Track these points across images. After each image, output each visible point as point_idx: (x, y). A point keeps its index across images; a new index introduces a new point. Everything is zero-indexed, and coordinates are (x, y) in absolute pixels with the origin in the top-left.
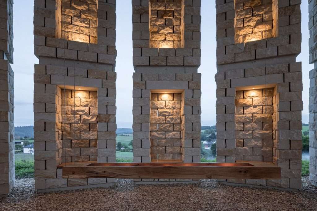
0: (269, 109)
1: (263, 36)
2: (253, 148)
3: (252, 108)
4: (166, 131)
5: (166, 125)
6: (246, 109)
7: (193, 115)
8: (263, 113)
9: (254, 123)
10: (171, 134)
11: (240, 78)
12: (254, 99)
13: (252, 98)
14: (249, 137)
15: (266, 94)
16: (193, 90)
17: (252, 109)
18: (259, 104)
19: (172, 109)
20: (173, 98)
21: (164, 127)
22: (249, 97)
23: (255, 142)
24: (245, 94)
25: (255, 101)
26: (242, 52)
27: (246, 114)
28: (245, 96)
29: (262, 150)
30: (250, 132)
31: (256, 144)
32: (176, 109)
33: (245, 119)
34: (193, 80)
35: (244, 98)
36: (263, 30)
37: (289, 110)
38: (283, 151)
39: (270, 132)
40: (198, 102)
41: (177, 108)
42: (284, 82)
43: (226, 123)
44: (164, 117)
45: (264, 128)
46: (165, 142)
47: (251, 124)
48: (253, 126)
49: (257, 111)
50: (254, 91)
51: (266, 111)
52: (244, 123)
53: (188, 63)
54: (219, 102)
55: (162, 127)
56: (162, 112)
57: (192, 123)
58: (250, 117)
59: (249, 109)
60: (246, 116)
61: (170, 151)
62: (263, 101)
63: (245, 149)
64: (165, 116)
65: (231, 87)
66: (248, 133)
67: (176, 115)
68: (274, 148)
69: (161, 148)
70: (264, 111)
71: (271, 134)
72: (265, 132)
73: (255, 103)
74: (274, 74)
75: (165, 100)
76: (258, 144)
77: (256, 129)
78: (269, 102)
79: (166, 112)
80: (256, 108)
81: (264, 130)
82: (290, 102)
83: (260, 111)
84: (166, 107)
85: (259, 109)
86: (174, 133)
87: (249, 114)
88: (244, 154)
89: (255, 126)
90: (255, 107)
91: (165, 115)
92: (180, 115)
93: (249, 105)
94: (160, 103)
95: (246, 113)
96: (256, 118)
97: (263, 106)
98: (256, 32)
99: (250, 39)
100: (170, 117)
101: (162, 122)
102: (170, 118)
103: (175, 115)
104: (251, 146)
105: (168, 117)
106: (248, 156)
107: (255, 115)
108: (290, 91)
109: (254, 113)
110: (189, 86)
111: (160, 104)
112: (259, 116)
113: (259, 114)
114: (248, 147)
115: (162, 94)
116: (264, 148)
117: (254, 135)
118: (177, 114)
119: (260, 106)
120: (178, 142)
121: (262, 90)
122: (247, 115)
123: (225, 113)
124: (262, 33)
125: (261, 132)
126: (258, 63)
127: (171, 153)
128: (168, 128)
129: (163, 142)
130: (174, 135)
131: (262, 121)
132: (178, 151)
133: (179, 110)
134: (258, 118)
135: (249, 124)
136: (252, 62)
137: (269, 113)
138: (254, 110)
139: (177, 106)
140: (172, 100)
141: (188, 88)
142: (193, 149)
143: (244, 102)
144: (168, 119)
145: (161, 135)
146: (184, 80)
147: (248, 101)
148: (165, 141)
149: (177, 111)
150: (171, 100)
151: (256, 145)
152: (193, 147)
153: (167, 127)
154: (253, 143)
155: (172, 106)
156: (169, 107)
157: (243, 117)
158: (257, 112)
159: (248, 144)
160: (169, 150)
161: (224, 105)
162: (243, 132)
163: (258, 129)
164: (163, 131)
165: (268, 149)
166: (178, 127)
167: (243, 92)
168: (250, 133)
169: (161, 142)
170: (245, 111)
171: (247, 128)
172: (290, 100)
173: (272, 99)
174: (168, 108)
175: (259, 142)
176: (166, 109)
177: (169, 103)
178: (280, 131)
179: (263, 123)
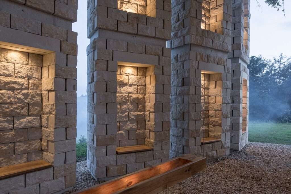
0: (143, 89)
1: (139, 11)
2: (128, 131)
3: (128, 86)
4: (15, 116)
5: (14, 106)
6: (122, 88)
7: (67, 92)
8: (137, 93)
9: (130, 104)
10: (24, 120)
11: (123, 51)
12: (130, 77)
13: (128, 76)
14: (125, 120)
15: (140, 73)
16: (67, 55)
17: (128, 88)
18: (135, 83)
19: (27, 78)
20: (28, 60)
21: (12, 109)
22: (125, 73)
23: (131, 125)
24: (121, 70)
25: (130, 79)
26: (125, 22)
27: (122, 93)
28: (121, 72)
29: (137, 132)
30: (126, 113)
31: (131, 126)
32: (34, 79)
33: (122, 99)
34: (67, 41)
35: (120, 74)
36: (138, 4)
37: (162, 93)
38: (158, 133)
39: (143, 113)
40: (74, 73)
41: (34, 77)
42: (159, 65)
43: (107, 104)
44: (11, 93)
45: (138, 110)
46: (15, 135)
47: (127, 105)
48: (129, 107)
49: (133, 90)
50: (130, 68)
51: (140, 91)
52: (120, 103)
53: (61, 13)
54: (99, 77)
55: (7, 110)
56: (8, 82)
57: (66, 103)
58: (127, 97)
59: (125, 87)
60: (122, 95)
61: (22, 149)
62: (138, 80)
63: (121, 133)
64: (13, 89)
65: (113, 60)
66: (124, 115)
67: (33, 89)
68: (146, 130)
69: (5, 146)
70: (139, 91)
71: (144, 115)
72: (139, 113)
73: (130, 82)
74: (152, 54)
75: (13, 61)
76: (133, 127)
77: (131, 110)
78: (142, 82)
79: (15, 83)
80: (131, 87)
81: (138, 112)
82: (163, 85)
83: (135, 91)
84: (16, 75)
85: (134, 88)
86: (30, 118)
87: (125, 93)
88: (120, 139)
89: (131, 107)
90: (131, 85)
91: (14, 87)
92: (39, 89)
93: (125, 83)
94: (4, 66)
95: (122, 91)
96: (132, 98)
97: (137, 85)
98: (133, 3)
99: (127, 9)
100: (24, 91)
101: (8, 101)
102: (23, 94)
103: (31, 89)
104: (127, 130)
105: (18, 91)
106: (124, 141)
107: (131, 95)
108: (163, 74)
109: (129, 93)
110: (63, 48)
111: (3, 68)
112: (134, 96)
113: (134, 94)
114: (124, 131)
115: (7, 50)
116: (138, 130)
117: (130, 117)
118: (35, 88)
119: (135, 85)
120: (36, 132)
121: (137, 68)
122: (124, 95)
123: (106, 91)
124: (138, 7)
125: (136, 113)
126: (138, 38)
127: (25, 152)
128: (18, 111)
129: (10, 136)
130: (29, 122)
131: (136, 102)
132: (37, 147)
133: (38, 81)
134: (134, 98)
135: (125, 105)
136: (133, 37)
137: (143, 94)
138: (131, 89)
139: (36, 75)
140: (27, 64)
141: (61, 51)
142: (67, 141)
143: (121, 79)
144: (20, 96)
145: (6, 124)
146: (54, 37)
147: (124, 78)
148: (13, 133)
149: (35, 82)
150: (25, 63)
151: (131, 128)
152: (66, 139)
153: (17, 108)
154: (129, 126)
155: (27, 73)
156: (20, 75)
157: (119, 96)
158: (133, 92)
159: (124, 128)
160: (21, 147)
161: (105, 82)
162: (120, 114)
163: (133, 110)
164: (10, 115)
165: (141, 131)
166: (37, 109)
167: (119, 67)
168: (126, 115)
169: (6, 136)
170: (122, 89)
171: (124, 109)
172: (163, 83)
173: (145, 79)
174: (19, 77)
175: (134, 124)
176: (16, 77)
177: (20, 68)
178: (156, 113)
179: (137, 103)
